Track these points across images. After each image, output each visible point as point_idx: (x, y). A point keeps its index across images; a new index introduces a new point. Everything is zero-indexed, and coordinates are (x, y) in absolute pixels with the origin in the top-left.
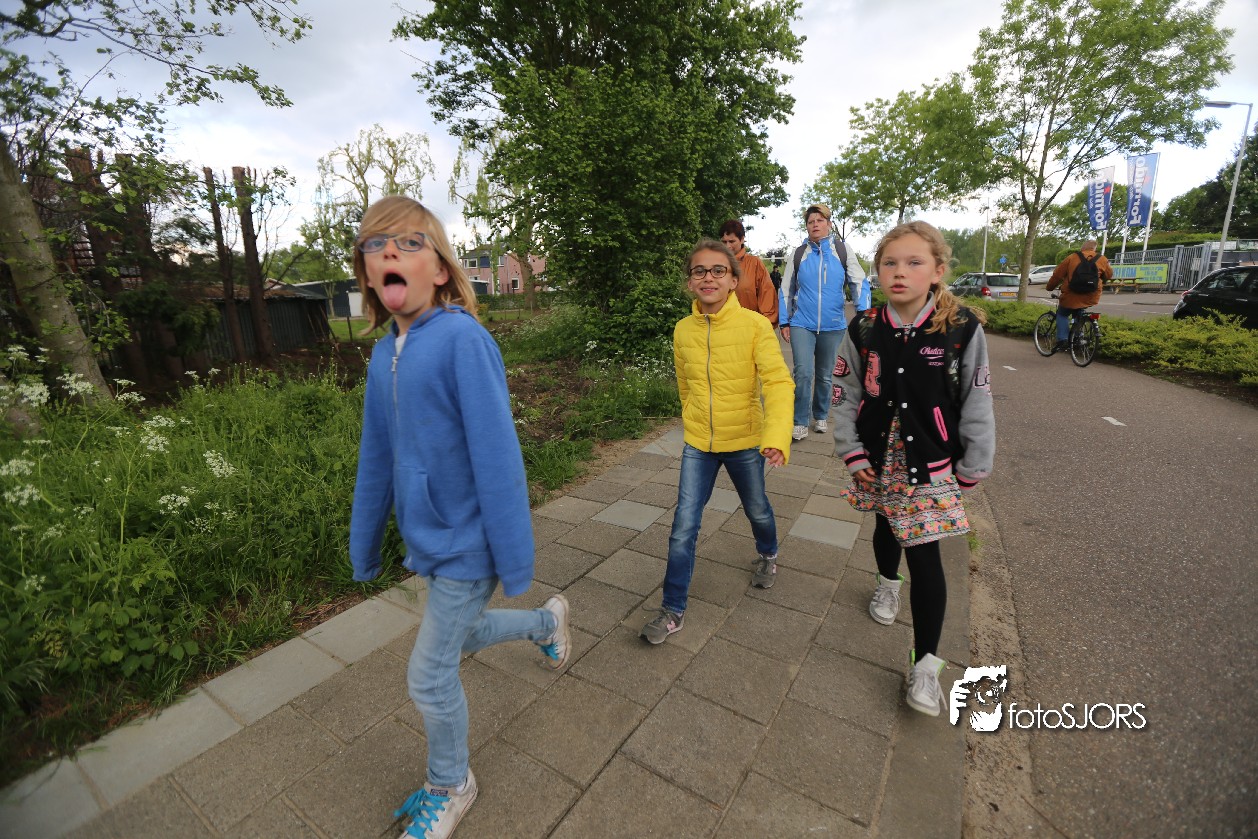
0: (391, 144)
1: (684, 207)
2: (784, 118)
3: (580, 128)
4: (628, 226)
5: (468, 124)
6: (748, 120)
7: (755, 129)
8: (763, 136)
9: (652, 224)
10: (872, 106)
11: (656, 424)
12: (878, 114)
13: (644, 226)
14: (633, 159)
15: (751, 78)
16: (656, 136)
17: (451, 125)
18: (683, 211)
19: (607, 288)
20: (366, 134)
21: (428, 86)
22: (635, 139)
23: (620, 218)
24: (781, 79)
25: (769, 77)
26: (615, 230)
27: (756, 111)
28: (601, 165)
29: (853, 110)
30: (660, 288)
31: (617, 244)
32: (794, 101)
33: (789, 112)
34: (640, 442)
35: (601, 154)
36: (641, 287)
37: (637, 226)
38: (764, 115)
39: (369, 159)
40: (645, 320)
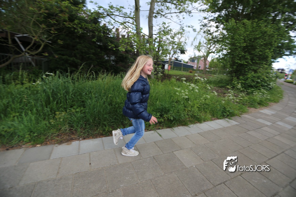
3: (244, 35)
4: (250, 60)
5: (207, 31)
6: (290, 32)
11: (260, 107)
13: (254, 60)
14: (256, 43)
19: (238, 74)
22: (259, 38)
23: (249, 57)
26: (246, 60)
34: (258, 109)
37: (252, 59)
40: (251, 83)
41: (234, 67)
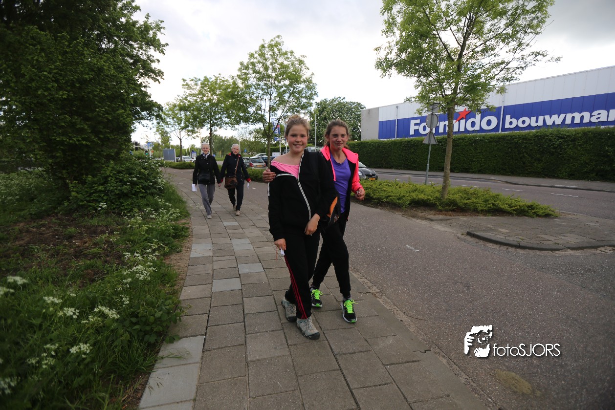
2: (158, 80)
3: (51, 69)
4: (92, 132)
8: (146, 86)
9: (106, 132)
10: (192, 80)
12: (196, 84)
13: (101, 133)
19: (74, 169)
22: (90, 82)
23: (86, 127)
24: (156, 61)
26: (82, 134)
29: (184, 80)
32: (163, 72)
37: (96, 132)
40: (119, 188)
41: (58, 155)
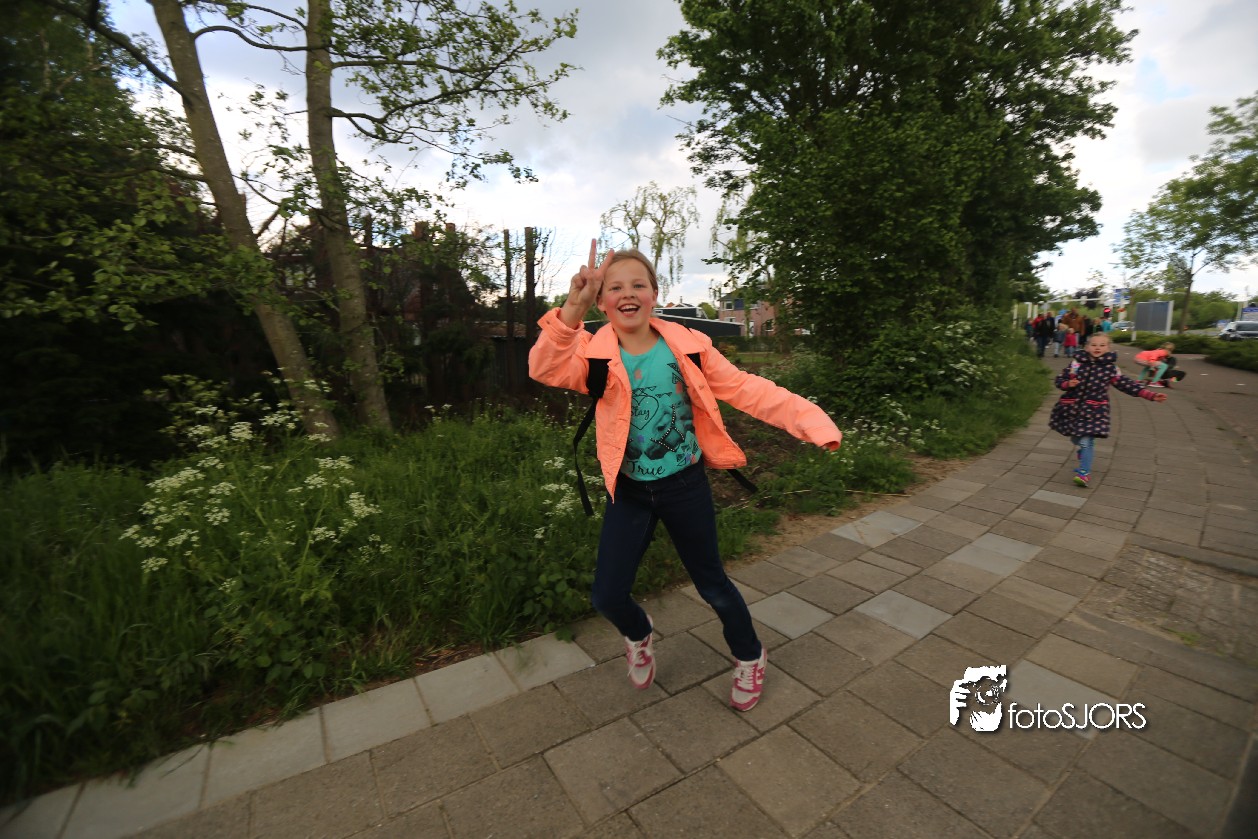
0: (663, 198)
1: (943, 246)
2: (1100, 132)
5: (722, 176)
6: (1048, 141)
7: (1058, 150)
8: (1069, 156)
9: (903, 268)
11: (863, 501)
15: (1053, 91)
16: (910, 170)
17: (708, 177)
18: (942, 251)
20: (642, 191)
21: (688, 145)
24: (1097, 88)
25: (1079, 85)
27: (1062, 128)
28: (844, 206)
30: (905, 339)
31: (856, 290)
32: (1115, 110)
33: (1107, 125)
34: (834, 521)
35: (844, 195)
36: (882, 338)
38: (1071, 132)
39: (643, 213)
